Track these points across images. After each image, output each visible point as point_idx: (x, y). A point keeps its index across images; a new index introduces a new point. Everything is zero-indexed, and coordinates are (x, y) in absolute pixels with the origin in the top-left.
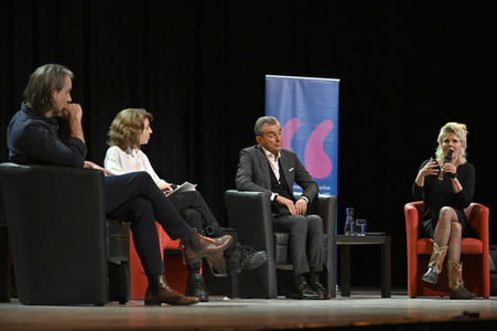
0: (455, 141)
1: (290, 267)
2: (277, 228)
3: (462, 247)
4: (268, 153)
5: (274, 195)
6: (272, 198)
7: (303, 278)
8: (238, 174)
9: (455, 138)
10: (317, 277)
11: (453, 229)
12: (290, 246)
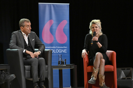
0: (96, 27)
1: (31, 79)
2: (25, 64)
3: (105, 69)
4: (23, 33)
5: (25, 50)
6: (24, 52)
7: (37, 84)
8: (11, 42)
9: (96, 26)
10: (43, 83)
11: (101, 61)
12: (31, 70)
